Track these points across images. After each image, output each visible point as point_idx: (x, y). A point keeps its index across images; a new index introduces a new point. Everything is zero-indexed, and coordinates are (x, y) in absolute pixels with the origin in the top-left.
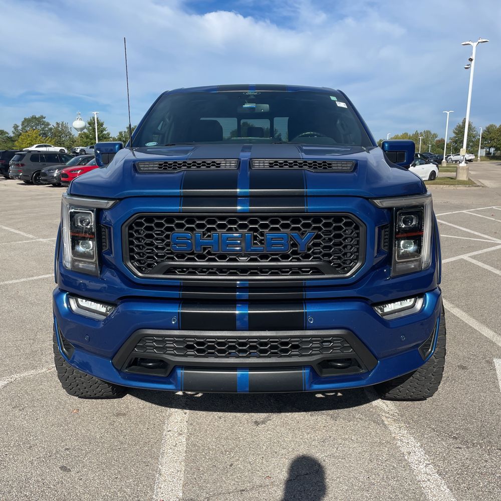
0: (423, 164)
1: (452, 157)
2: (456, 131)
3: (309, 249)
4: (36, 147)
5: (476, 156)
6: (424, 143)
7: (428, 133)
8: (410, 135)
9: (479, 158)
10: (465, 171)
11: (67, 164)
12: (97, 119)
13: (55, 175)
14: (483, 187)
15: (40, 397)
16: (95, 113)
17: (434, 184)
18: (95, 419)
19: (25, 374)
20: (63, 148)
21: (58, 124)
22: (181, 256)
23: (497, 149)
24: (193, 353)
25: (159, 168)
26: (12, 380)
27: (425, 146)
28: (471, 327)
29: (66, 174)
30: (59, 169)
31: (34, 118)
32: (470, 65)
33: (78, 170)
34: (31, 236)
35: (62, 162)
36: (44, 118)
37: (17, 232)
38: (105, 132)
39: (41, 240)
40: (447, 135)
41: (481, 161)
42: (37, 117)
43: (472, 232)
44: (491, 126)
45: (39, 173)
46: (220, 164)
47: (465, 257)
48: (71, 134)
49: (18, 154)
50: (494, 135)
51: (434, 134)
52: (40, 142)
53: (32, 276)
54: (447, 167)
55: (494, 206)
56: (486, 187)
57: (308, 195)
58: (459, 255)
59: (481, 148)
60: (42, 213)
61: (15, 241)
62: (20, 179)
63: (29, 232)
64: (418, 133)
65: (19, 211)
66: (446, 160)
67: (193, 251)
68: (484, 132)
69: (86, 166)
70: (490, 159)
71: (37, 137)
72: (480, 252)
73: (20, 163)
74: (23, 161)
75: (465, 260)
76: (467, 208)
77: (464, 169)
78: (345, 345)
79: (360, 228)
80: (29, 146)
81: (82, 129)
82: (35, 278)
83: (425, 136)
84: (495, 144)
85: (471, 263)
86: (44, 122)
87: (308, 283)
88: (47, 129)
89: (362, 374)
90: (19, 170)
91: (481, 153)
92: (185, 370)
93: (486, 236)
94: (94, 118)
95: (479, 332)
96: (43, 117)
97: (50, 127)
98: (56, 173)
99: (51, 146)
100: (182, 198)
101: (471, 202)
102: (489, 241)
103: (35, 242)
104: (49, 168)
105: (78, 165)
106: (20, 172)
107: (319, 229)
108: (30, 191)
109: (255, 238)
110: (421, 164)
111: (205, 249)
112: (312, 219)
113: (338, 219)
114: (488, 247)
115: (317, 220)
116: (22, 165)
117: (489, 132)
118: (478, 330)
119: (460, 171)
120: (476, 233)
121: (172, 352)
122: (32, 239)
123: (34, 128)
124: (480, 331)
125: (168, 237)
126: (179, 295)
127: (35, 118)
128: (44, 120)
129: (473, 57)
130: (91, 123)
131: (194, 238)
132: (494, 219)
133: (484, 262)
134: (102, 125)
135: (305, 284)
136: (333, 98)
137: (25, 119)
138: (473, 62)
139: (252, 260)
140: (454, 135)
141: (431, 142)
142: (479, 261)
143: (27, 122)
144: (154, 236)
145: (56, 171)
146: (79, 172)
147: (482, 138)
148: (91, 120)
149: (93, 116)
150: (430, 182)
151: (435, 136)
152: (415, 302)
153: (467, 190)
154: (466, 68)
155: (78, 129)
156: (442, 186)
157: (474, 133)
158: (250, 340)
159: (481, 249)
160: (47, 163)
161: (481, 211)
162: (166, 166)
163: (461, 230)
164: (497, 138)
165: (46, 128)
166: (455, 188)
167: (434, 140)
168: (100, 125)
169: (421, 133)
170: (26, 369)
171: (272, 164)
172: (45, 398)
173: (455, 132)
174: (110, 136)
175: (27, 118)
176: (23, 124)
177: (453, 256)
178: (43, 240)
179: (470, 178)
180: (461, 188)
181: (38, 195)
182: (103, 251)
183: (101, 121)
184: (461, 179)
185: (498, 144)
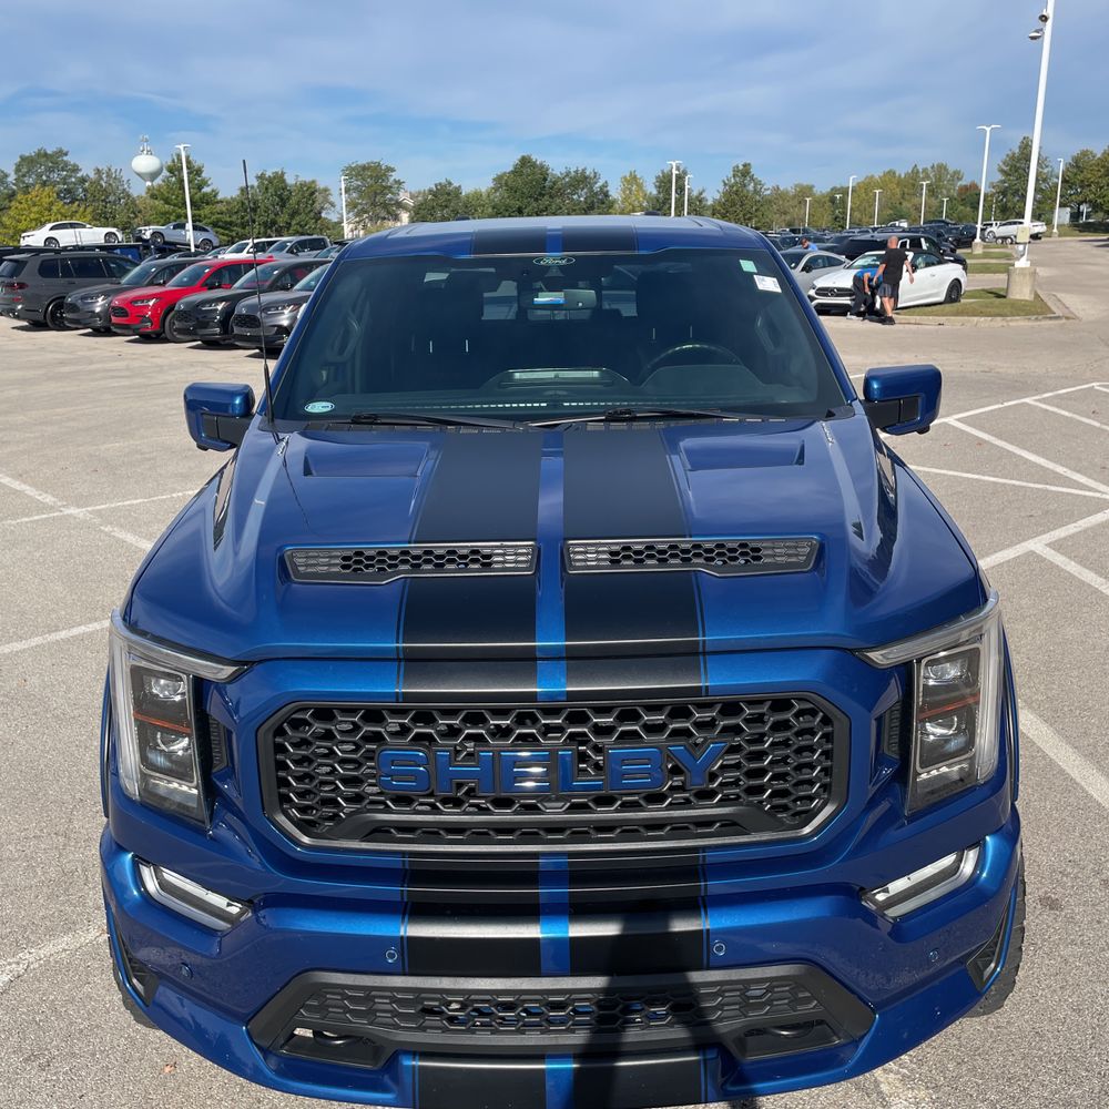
0: (933, 264)
1: (994, 229)
2: (1005, 168)
3: (713, 777)
4: (51, 229)
5: (1049, 223)
6: (932, 191)
7: (941, 169)
8: (900, 176)
9: (1055, 230)
10: (1028, 277)
11: (125, 280)
12: (187, 158)
13: (98, 310)
14: (1067, 318)
15: (86, 1023)
16: (181, 147)
17: (957, 314)
18: (214, 1092)
19: (48, 949)
20: (114, 230)
21: (98, 171)
22: (404, 800)
23: (1096, 207)
24: (439, 1024)
25: (344, 567)
26: (21, 969)
27: (934, 202)
28: (1062, 772)
29: (122, 309)
30: (106, 294)
31: (43, 155)
32: (1042, 30)
33: (150, 297)
34: (49, 499)
35: (111, 274)
36: (66, 154)
37: (17, 485)
38: (206, 190)
39: (73, 511)
40: (985, 177)
41: (1060, 236)
42: (49, 152)
43: (1050, 465)
44: (1085, 153)
45: (60, 304)
46: (489, 557)
47: (1037, 545)
48: (129, 196)
49: (10, 260)
50: (1089, 176)
51: (955, 172)
52: (59, 216)
53: (57, 629)
54: (986, 255)
55: (1095, 380)
56: (1075, 318)
57: (707, 649)
58: (1024, 540)
59: (1060, 206)
60: (72, 424)
61: (15, 516)
62: (18, 317)
63: (43, 486)
64: (918, 172)
65: (20, 418)
66: (983, 239)
67: (433, 792)
68: (1068, 168)
69: (169, 287)
70: (1080, 231)
71: (51, 204)
72: (1072, 529)
73: (15, 280)
74: (22, 278)
75: (1038, 556)
76: (1037, 391)
77: (1024, 275)
78: (801, 995)
79: (836, 723)
80: (33, 224)
81: (153, 176)
82: (63, 634)
83: (935, 176)
84: (1092, 196)
85: (1053, 566)
86: (66, 164)
87: (711, 857)
88: (73, 180)
89: (837, 1046)
90: (15, 297)
91: (1059, 217)
92: (420, 1060)
93: (1083, 479)
94: (179, 156)
95: (1082, 788)
96: (62, 153)
97: (79, 175)
98: (99, 305)
99: (84, 227)
100: (403, 663)
101: (1044, 370)
102: (1087, 493)
103: (61, 518)
104: (83, 292)
105: (149, 285)
106: (17, 301)
107: (737, 730)
108: (43, 349)
109: (583, 757)
110: (928, 265)
111: (460, 786)
112: (719, 707)
113: (781, 705)
114: (1090, 514)
115: (731, 709)
116: (22, 286)
117: (1078, 167)
118: (1078, 780)
119: (1016, 278)
120: (1060, 470)
121: (389, 1021)
122: (52, 508)
123: (44, 178)
124: (1083, 783)
125: (370, 756)
126: (402, 895)
127: (46, 155)
128: (65, 158)
129: (1049, 12)
130: (174, 170)
131: (432, 761)
132: (1097, 424)
133: (1082, 562)
134: (199, 172)
135: (704, 860)
136: (748, 266)
137: (23, 159)
138: (1049, 23)
139: (575, 808)
140: (1000, 177)
141: (949, 190)
142: (1070, 558)
143: (27, 164)
144: (335, 737)
145: (100, 299)
146: (151, 303)
147: (1064, 181)
148: (173, 161)
149: (177, 151)
150: (948, 307)
151: (957, 175)
152: (959, 860)
153: (1032, 327)
154: (1033, 38)
155: (146, 174)
156: (976, 319)
157: (1045, 171)
158: (573, 996)
159: (1072, 518)
160: (77, 280)
161: (1068, 396)
162: (360, 562)
163: (1026, 461)
164: (1098, 183)
165: (71, 177)
166: (1005, 324)
167: (954, 185)
168: (195, 172)
169: (925, 170)
170: (51, 933)
171: (617, 553)
172: (97, 1026)
173: (1002, 171)
174: (219, 197)
175: (27, 154)
176: (18, 170)
177: (1012, 544)
178: (77, 511)
179: (1039, 292)
180: (1019, 323)
181: (62, 363)
182: (214, 770)
183: (197, 164)
184: (1018, 297)
185: (1099, 197)
